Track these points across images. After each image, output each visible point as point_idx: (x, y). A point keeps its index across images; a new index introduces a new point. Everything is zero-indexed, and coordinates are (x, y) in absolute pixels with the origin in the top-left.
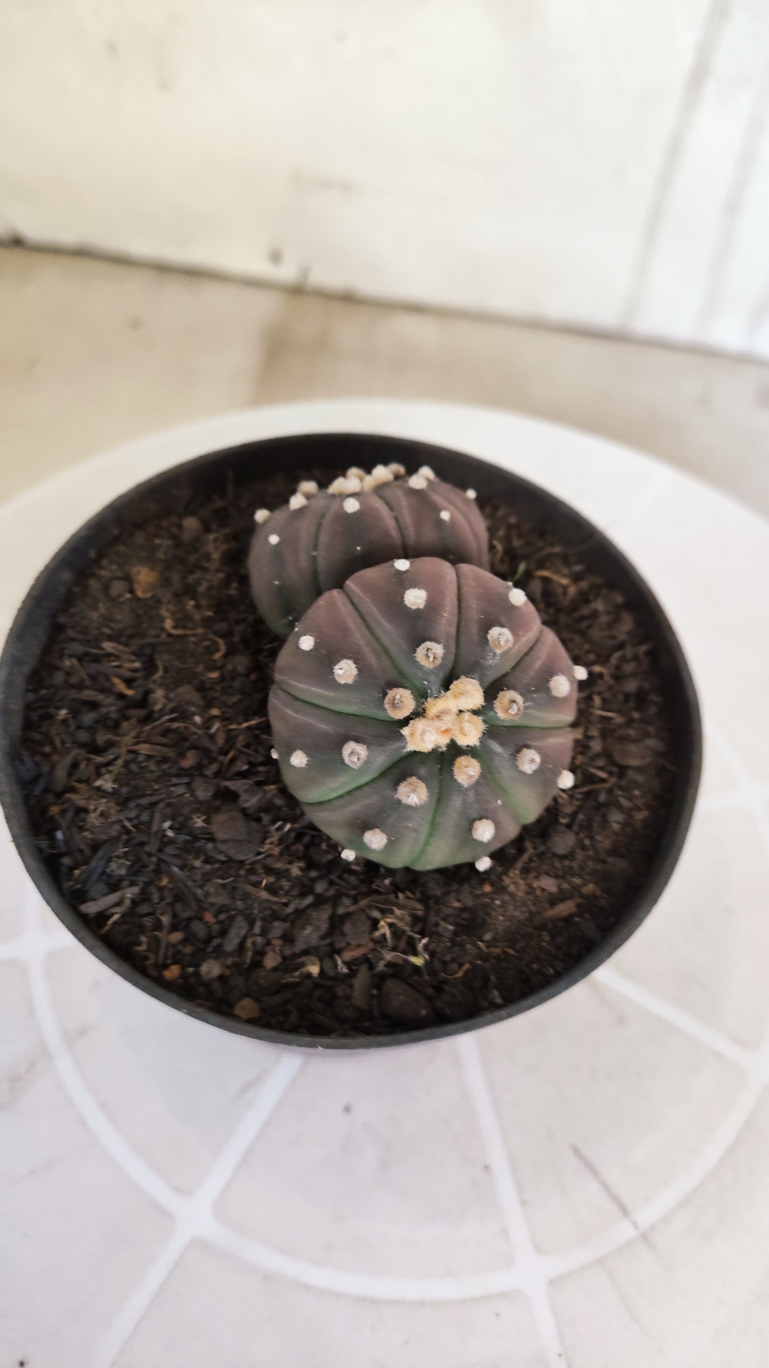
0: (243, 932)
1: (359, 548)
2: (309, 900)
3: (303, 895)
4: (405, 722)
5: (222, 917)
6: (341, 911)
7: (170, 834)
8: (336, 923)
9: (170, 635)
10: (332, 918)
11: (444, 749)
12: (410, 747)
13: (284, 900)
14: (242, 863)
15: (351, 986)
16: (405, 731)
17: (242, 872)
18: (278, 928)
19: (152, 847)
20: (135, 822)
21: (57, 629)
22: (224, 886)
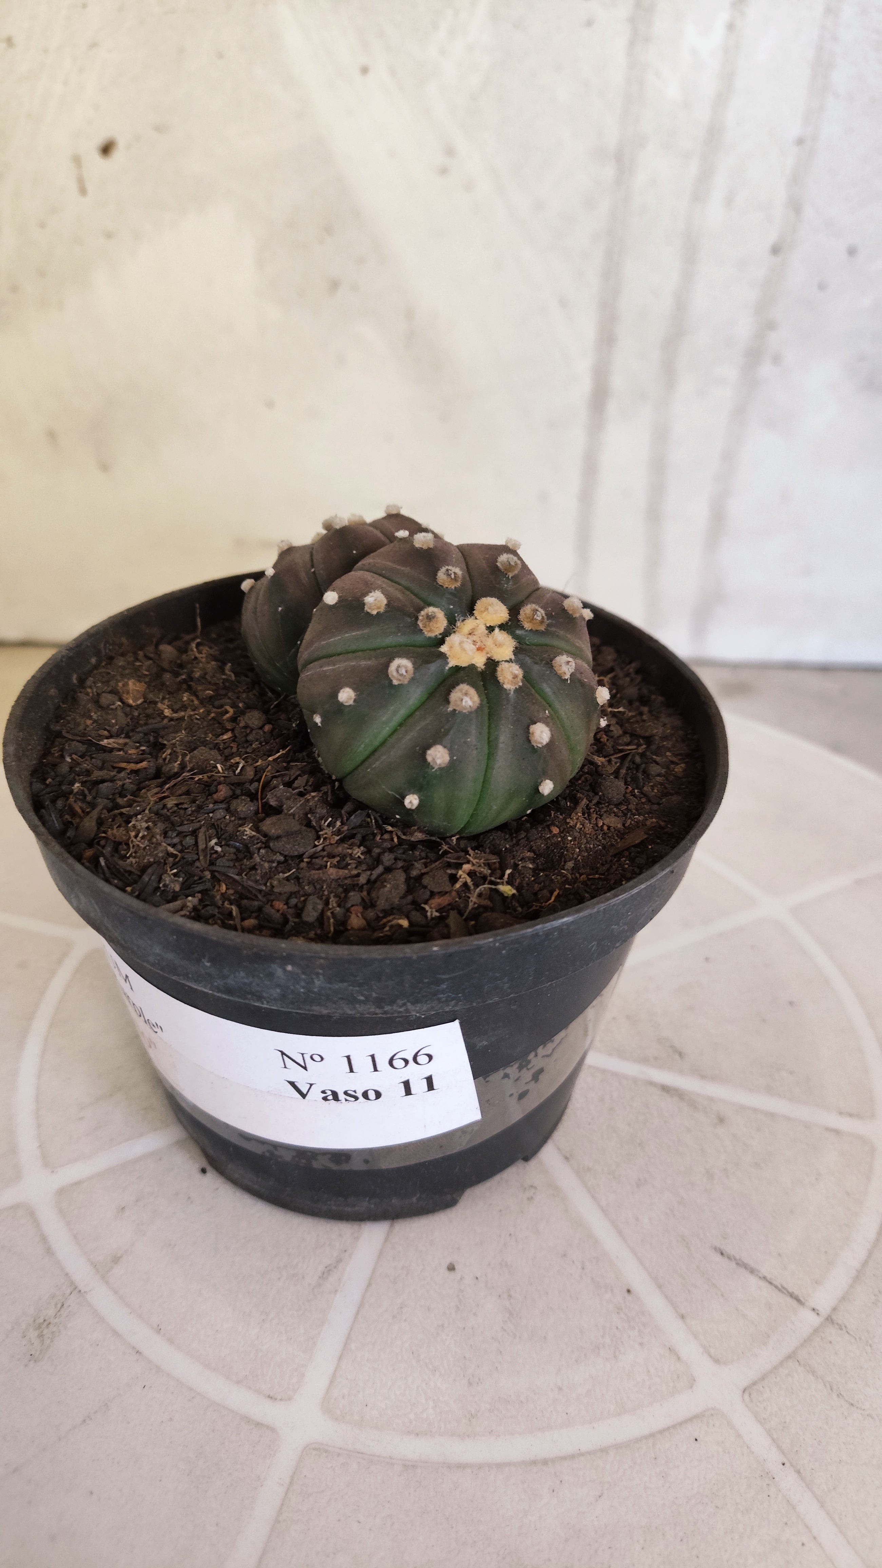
0: (320, 907)
1: (354, 552)
2: (380, 869)
3: (371, 868)
4: (441, 641)
5: (294, 901)
6: (414, 873)
7: (219, 849)
8: (414, 884)
9: (171, 719)
10: (408, 879)
11: (483, 667)
12: (452, 663)
13: (355, 872)
14: (300, 857)
15: (447, 926)
16: (444, 649)
17: (303, 865)
18: (355, 897)
19: (203, 863)
20: (179, 847)
21: (52, 737)
22: (288, 879)
